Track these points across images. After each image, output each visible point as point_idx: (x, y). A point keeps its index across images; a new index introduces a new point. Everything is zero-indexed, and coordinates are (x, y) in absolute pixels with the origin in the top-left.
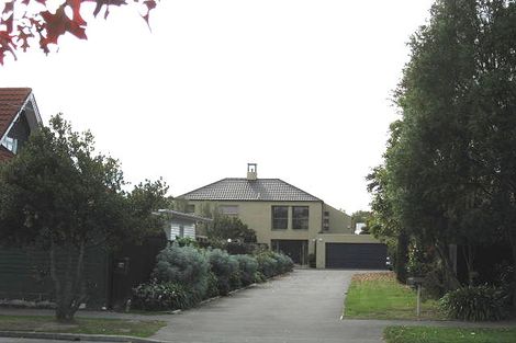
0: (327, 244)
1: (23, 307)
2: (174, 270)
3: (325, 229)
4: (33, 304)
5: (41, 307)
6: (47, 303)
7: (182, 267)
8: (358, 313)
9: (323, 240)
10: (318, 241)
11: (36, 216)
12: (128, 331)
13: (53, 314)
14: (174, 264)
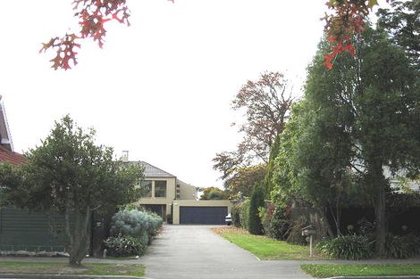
0: (181, 207)
1: (27, 256)
2: (128, 227)
3: (178, 197)
4: (34, 253)
5: (41, 256)
6: (44, 252)
7: (133, 225)
8: (266, 256)
9: (177, 204)
10: (174, 204)
11: (61, 189)
12: (125, 272)
13: (67, 261)
14: (127, 223)
